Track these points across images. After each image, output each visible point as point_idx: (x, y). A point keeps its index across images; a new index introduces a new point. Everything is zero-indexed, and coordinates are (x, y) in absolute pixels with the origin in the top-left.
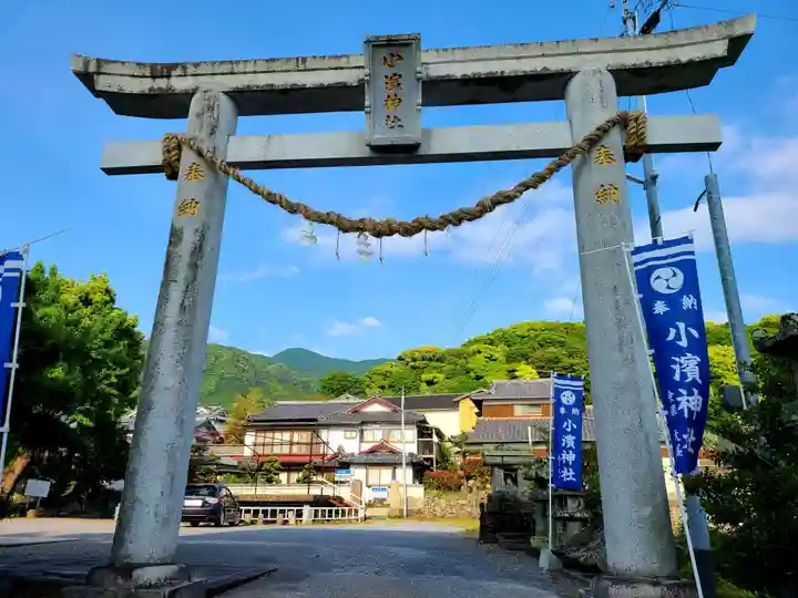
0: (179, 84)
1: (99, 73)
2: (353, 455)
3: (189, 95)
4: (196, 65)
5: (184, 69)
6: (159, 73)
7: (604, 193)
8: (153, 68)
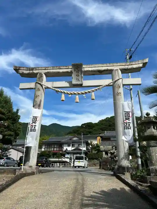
0: (35, 72)
1: (19, 69)
2: (69, 150)
3: (37, 74)
4: (38, 68)
5: (36, 69)
6: (31, 69)
7: (119, 94)
8: (30, 68)
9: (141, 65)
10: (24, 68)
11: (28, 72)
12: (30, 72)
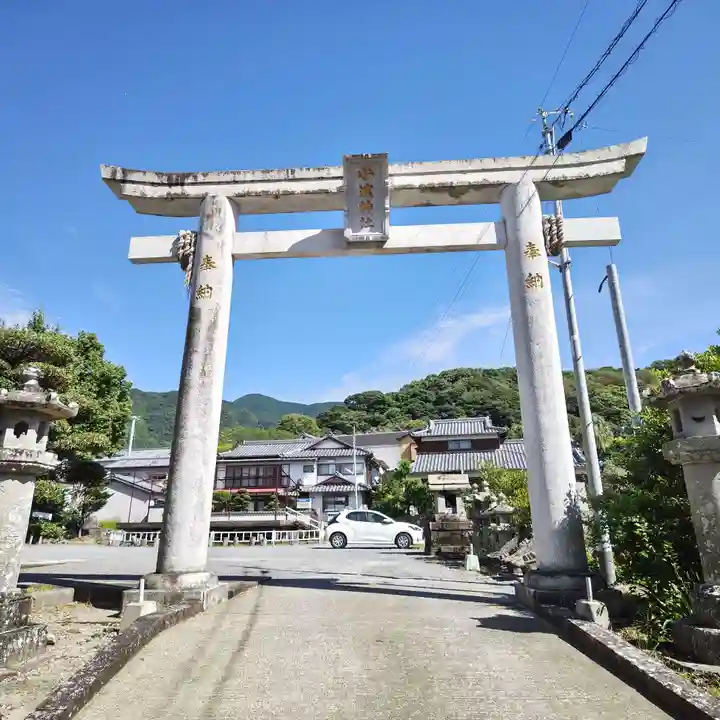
0: (192, 191)
1: (124, 181)
2: (311, 486)
3: (201, 199)
4: (205, 175)
5: (195, 177)
6: (174, 181)
7: (532, 280)
8: (169, 177)
9: (619, 166)
10: (145, 173)
11: (163, 191)
12: (169, 194)
